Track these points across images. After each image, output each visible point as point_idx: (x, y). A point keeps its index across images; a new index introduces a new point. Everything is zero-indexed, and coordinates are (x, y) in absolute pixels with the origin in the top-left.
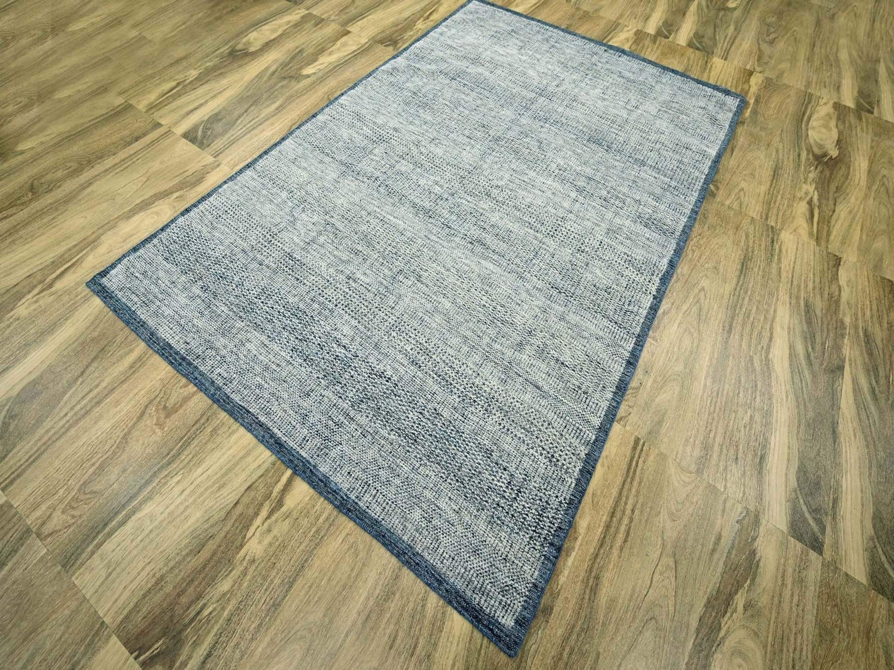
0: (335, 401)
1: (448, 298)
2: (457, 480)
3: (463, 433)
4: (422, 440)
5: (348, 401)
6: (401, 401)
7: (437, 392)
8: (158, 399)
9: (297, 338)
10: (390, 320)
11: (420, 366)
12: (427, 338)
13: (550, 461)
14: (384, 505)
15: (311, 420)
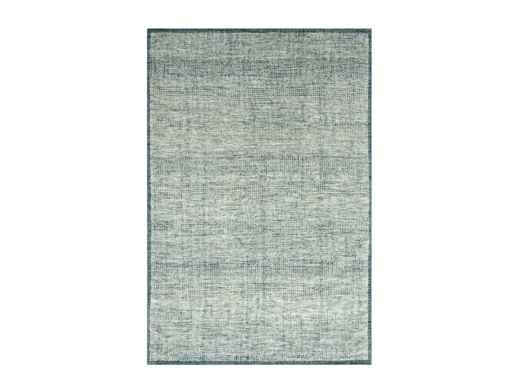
0: (238, 55)
1: (227, 123)
2: (183, 60)
3: (190, 76)
4: (201, 64)
5: (234, 58)
6: (216, 72)
7: (206, 83)
9: (270, 66)
10: (242, 97)
11: (218, 88)
12: (223, 100)
13: (159, 87)
14: (200, 38)
15: (241, 45)
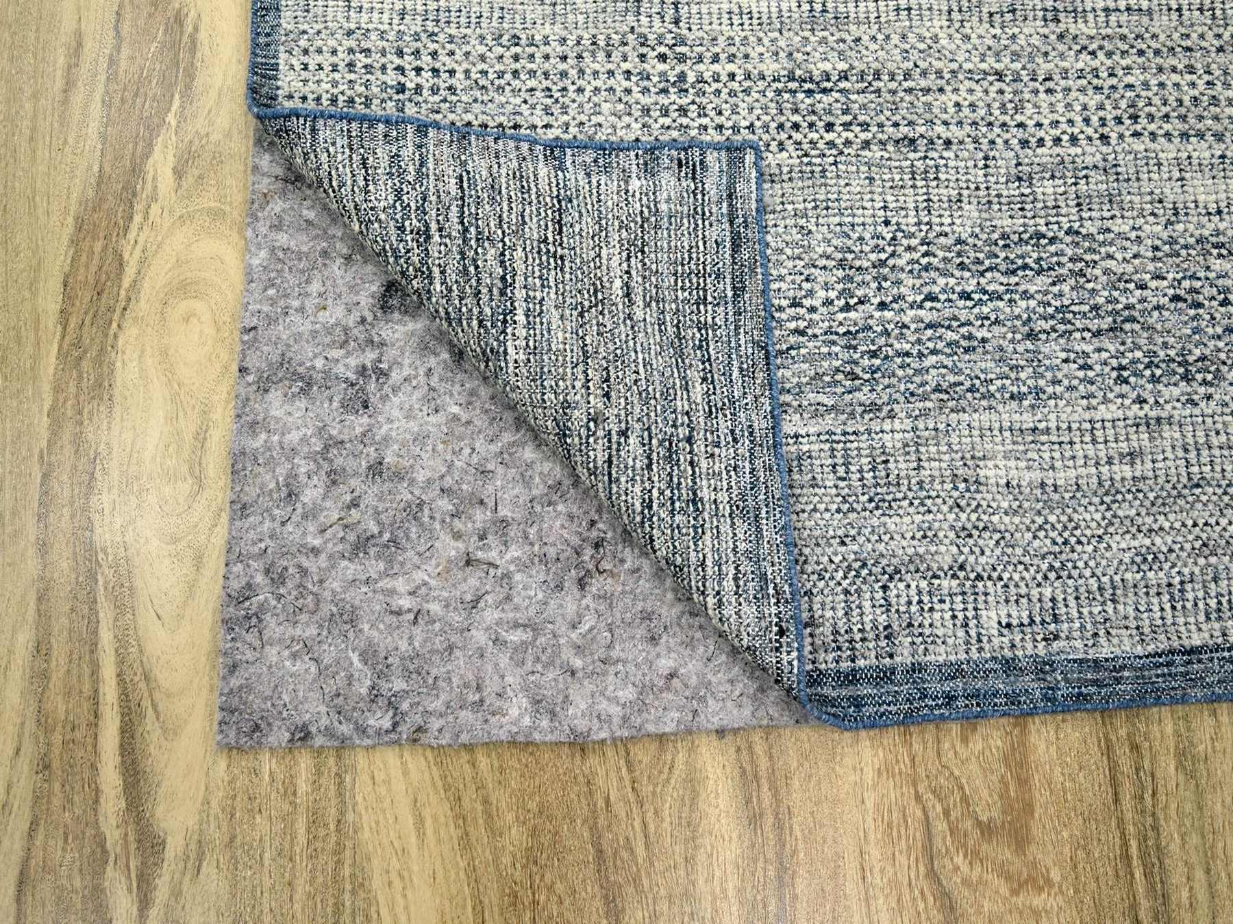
8: (940, 826)
9: (1098, 333)
